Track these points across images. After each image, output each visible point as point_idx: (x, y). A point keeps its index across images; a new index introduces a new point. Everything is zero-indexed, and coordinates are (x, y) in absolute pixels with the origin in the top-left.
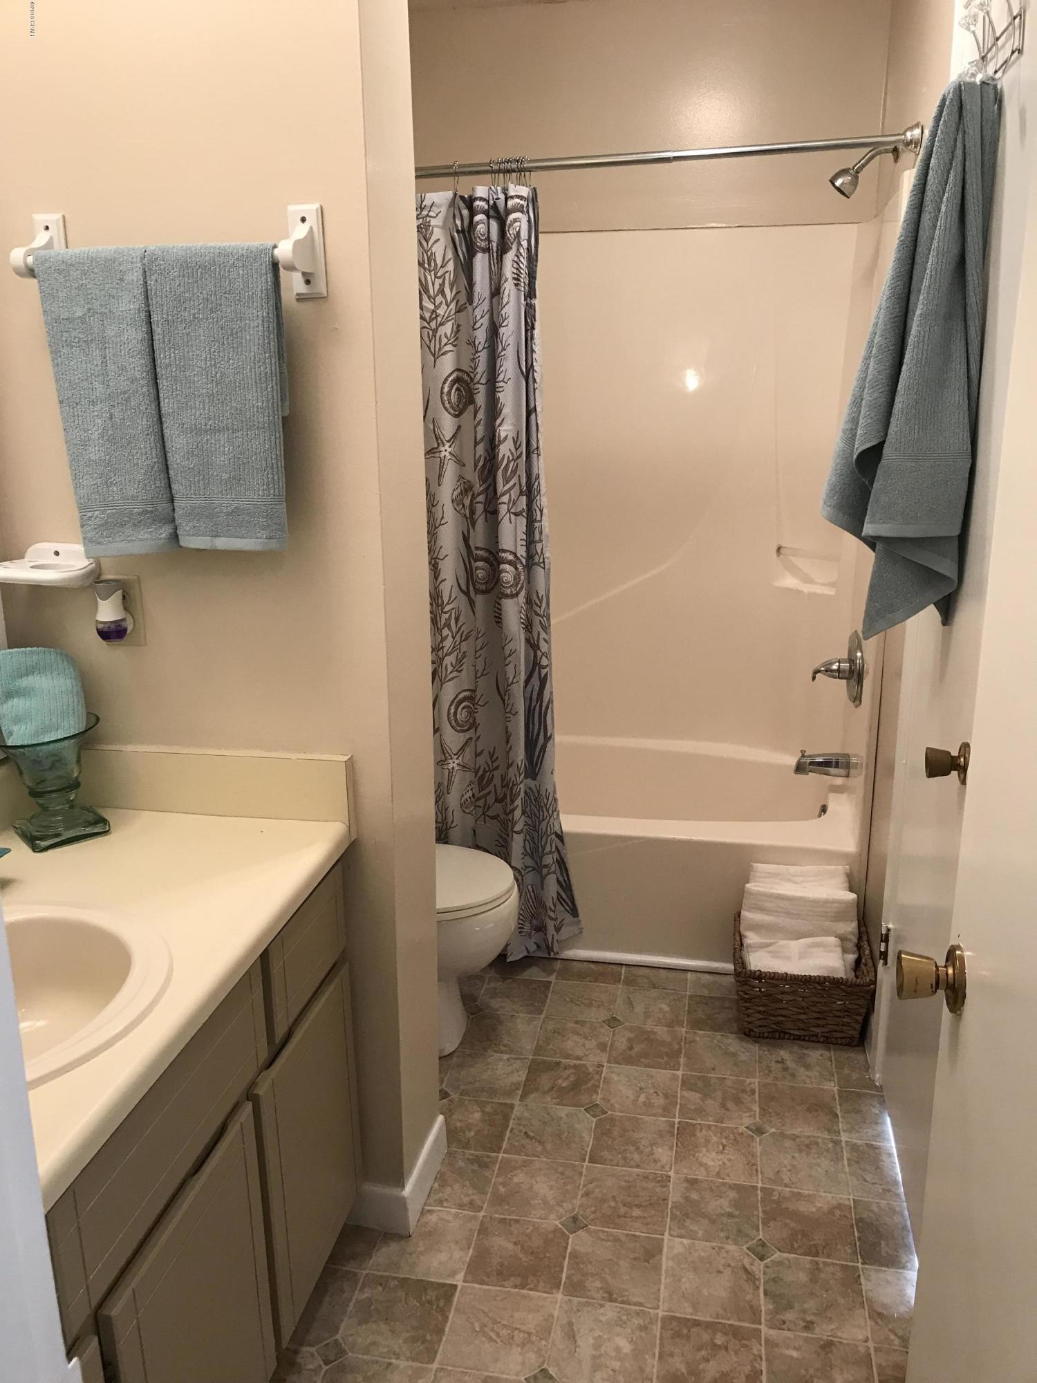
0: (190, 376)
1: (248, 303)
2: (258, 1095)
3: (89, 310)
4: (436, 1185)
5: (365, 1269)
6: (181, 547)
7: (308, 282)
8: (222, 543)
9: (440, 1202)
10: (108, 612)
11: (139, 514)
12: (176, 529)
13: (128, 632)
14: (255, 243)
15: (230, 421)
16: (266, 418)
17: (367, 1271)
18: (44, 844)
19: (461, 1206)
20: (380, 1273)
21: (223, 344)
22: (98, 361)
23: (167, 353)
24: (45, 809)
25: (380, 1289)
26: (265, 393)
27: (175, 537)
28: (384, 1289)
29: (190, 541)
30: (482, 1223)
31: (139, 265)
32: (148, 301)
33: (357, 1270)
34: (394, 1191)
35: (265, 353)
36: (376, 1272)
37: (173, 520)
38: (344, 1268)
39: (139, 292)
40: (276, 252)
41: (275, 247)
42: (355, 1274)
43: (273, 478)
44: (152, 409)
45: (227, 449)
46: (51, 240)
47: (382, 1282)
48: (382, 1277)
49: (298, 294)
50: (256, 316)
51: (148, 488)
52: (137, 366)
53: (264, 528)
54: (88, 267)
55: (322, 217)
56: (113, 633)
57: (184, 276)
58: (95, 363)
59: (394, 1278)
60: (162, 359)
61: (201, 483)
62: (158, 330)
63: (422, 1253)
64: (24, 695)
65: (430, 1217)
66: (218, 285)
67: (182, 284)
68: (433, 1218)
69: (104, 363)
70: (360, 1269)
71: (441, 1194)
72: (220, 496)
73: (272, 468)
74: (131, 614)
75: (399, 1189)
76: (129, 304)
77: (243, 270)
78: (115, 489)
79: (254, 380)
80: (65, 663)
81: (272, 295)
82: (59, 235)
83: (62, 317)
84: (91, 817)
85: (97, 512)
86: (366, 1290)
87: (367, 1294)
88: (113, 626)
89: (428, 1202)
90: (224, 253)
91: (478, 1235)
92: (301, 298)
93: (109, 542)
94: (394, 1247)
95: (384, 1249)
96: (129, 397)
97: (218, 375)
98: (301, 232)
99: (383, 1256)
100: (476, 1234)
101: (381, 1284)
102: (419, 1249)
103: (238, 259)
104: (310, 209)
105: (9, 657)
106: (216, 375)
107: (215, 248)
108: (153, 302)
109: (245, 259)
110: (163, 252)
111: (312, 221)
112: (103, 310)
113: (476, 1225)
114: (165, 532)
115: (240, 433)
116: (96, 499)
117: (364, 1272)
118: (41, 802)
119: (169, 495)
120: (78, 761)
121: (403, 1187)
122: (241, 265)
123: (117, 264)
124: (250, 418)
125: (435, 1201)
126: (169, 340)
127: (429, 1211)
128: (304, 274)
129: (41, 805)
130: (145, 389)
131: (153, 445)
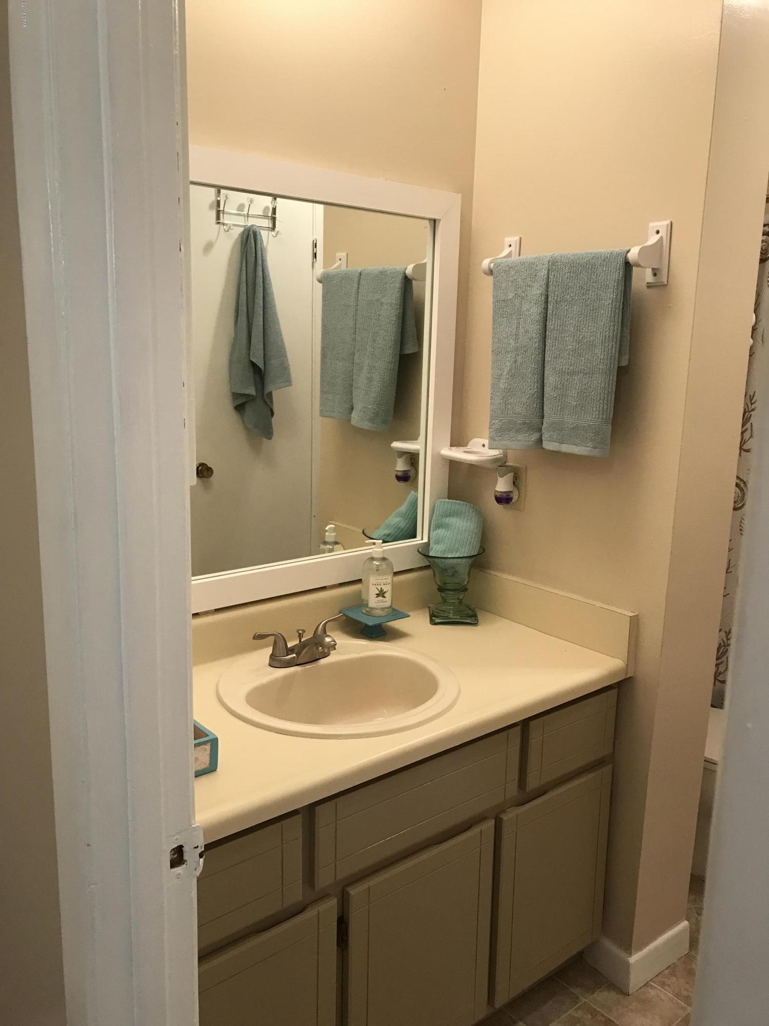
0: (564, 337)
1: (606, 289)
2: (502, 819)
3: (516, 294)
4: (667, 972)
5: (586, 998)
6: (543, 448)
7: (655, 275)
8: (566, 448)
9: (663, 984)
10: (502, 485)
11: (519, 424)
12: (541, 436)
13: (513, 501)
14: (617, 249)
15: (582, 367)
16: (605, 366)
17: (587, 1001)
18: (438, 621)
19: (678, 995)
20: (595, 1007)
21: (587, 316)
22: (514, 326)
23: (553, 322)
24: (445, 601)
25: (590, 1016)
26: (606, 349)
27: (540, 441)
28: (592, 1018)
29: (548, 445)
30: (688, 1016)
31: (547, 266)
32: (548, 288)
33: (581, 997)
34: (622, 954)
35: (611, 323)
36: (592, 1004)
37: (541, 430)
38: (572, 990)
39: (543, 283)
40: (629, 255)
41: (628, 251)
42: (577, 998)
43: (603, 407)
44: (539, 358)
45: (578, 385)
46: (511, 252)
47: (594, 1013)
48: (595, 1010)
49: (648, 283)
50: (609, 298)
51: (528, 408)
52: (534, 329)
53: (592, 440)
54: (520, 268)
55: (671, 229)
56: (504, 499)
57: (571, 272)
58: (513, 327)
59: (603, 1015)
60: (550, 325)
61: (560, 407)
62: (550, 307)
63: (632, 1011)
64: (445, 528)
65: (650, 991)
66: (589, 277)
67: (569, 277)
68: (652, 992)
69: (518, 328)
70: (581, 996)
71: (666, 979)
72: (569, 417)
73: (604, 400)
74: (518, 490)
75: (629, 956)
76: (537, 291)
77: (606, 267)
78: (509, 407)
79: (601, 341)
80: (474, 513)
81: (622, 284)
82: (516, 250)
83: (501, 299)
84: (470, 612)
85: (497, 421)
86: (579, 1011)
87: (579, 1014)
88: (505, 495)
89: (654, 979)
90: (596, 257)
91: (680, 1022)
92: (649, 286)
93: (500, 440)
94: (612, 996)
95: (606, 993)
96: (527, 349)
97: (581, 336)
98: (653, 239)
99: (602, 996)
100: (679, 1021)
101: (592, 1015)
102: (631, 1007)
103: (604, 260)
104: (663, 225)
105: (443, 504)
106: (579, 337)
107: (591, 254)
108: (550, 289)
109: (607, 259)
110: (561, 257)
111: (663, 233)
112: (523, 295)
113: (683, 1014)
114: (535, 436)
115: (588, 376)
116: (498, 412)
117: (584, 1000)
118: (443, 595)
119: (541, 414)
120: (469, 575)
121: (630, 955)
122: (605, 264)
123: (535, 265)
124: (595, 366)
125: (659, 982)
126: (556, 314)
127: (651, 986)
128: (653, 269)
129: (443, 597)
130: (537, 345)
131: (536, 380)
